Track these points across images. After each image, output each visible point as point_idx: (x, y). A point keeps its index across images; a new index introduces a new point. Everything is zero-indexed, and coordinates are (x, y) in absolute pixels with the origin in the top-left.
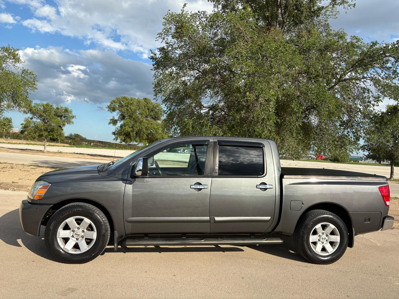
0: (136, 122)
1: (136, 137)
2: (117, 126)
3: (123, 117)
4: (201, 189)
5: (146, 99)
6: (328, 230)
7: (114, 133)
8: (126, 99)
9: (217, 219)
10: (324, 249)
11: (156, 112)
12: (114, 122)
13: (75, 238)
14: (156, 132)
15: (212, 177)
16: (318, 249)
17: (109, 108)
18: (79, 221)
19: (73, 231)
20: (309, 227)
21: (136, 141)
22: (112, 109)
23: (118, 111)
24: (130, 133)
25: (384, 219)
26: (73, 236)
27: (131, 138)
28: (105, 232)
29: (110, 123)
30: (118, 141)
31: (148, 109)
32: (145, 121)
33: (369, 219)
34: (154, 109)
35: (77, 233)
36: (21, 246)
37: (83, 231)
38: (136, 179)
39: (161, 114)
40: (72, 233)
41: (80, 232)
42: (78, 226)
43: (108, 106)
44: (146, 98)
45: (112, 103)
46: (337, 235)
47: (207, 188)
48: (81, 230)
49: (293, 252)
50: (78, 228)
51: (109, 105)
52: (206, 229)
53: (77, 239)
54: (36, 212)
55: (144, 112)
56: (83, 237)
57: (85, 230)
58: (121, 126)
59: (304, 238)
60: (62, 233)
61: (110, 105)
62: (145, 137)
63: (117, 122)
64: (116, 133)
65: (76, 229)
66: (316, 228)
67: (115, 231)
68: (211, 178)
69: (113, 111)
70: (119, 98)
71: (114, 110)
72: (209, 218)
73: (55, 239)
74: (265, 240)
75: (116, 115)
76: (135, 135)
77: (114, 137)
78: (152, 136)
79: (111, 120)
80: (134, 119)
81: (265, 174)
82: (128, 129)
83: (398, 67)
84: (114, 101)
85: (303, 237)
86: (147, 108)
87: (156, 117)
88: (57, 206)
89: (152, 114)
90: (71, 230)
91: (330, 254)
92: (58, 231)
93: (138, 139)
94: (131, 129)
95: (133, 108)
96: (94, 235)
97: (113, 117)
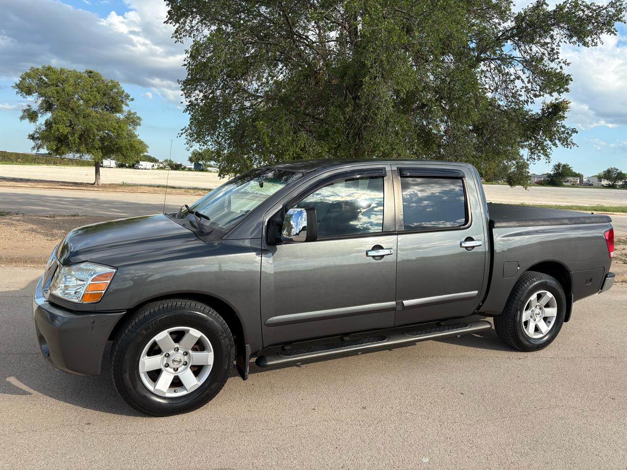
0: (77, 115)
1: (80, 144)
2: (38, 123)
3: (48, 106)
4: (382, 256)
5: (91, 72)
6: (544, 301)
7: (32, 137)
8: (54, 72)
9: (406, 303)
10: (537, 329)
11: (112, 98)
12: (32, 115)
13: (171, 368)
14: (118, 135)
15: (397, 234)
16: (530, 331)
17: (19, 88)
18: (178, 337)
19: (168, 356)
20: (522, 299)
21: (78, 151)
22: (25, 89)
23: (36, 94)
24: (66, 137)
25: (606, 276)
26: (167, 365)
27: (69, 145)
28: (231, 350)
29: (22, 118)
30: (43, 151)
31: (98, 91)
32: (94, 114)
33: (591, 279)
34: (109, 91)
35: (175, 359)
36: (30, 394)
37: (186, 354)
38: (278, 247)
39: (122, 101)
40: (166, 358)
41: (179, 356)
42: (177, 345)
43: (17, 85)
44: (91, 70)
45: (24, 79)
46: (553, 307)
47: (392, 254)
48: (181, 352)
49: (479, 336)
50: (177, 350)
51: (18, 82)
52: (389, 321)
53: (174, 369)
54: (92, 329)
55: (92, 98)
56: (186, 364)
57: (190, 352)
58: (48, 124)
59: (517, 317)
60: (147, 363)
61: (21, 81)
62: (98, 144)
63: (37, 116)
64: (36, 136)
65: (172, 352)
66: (531, 300)
67: (246, 345)
68: (396, 236)
69: (29, 95)
70: (38, 69)
71: (29, 92)
72: (394, 303)
73: (136, 375)
74: (469, 328)
75: (34, 101)
76: (77, 140)
77: (32, 143)
78: (111, 142)
79: (25, 111)
80: (72, 109)
81: (469, 223)
82: (64, 130)
83: (560, 43)
84: (28, 75)
85: (515, 316)
86: (95, 89)
87: (113, 108)
88: (132, 312)
89: (106, 100)
90: (164, 354)
91: (544, 334)
92: (141, 359)
93: (83, 148)
94: (69, 129)
95: (69, 89)
96: (208, 358)
97: (29, 106)
